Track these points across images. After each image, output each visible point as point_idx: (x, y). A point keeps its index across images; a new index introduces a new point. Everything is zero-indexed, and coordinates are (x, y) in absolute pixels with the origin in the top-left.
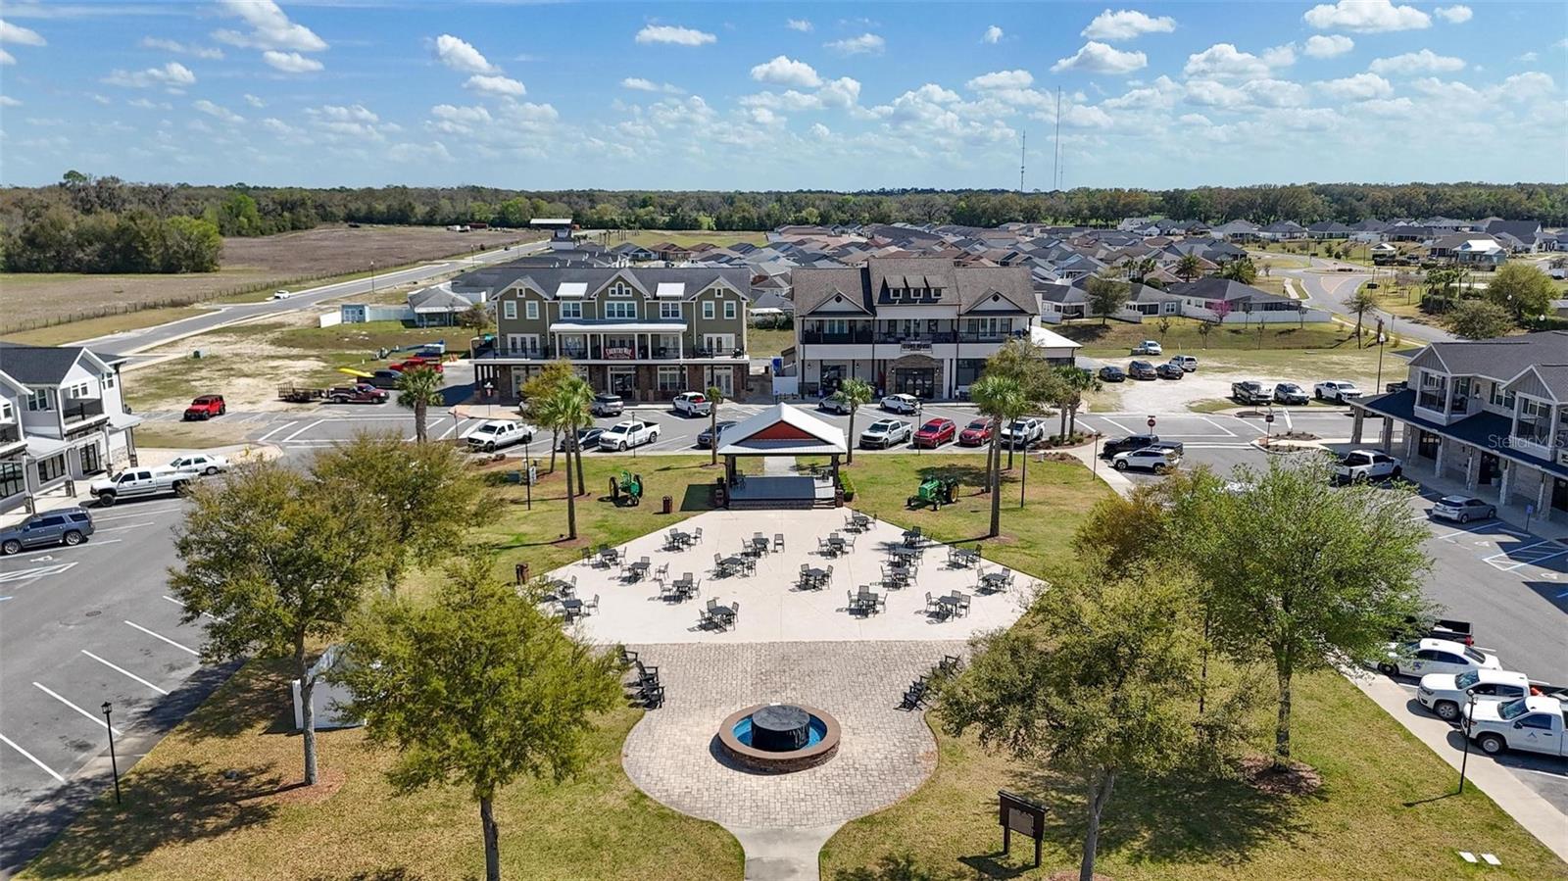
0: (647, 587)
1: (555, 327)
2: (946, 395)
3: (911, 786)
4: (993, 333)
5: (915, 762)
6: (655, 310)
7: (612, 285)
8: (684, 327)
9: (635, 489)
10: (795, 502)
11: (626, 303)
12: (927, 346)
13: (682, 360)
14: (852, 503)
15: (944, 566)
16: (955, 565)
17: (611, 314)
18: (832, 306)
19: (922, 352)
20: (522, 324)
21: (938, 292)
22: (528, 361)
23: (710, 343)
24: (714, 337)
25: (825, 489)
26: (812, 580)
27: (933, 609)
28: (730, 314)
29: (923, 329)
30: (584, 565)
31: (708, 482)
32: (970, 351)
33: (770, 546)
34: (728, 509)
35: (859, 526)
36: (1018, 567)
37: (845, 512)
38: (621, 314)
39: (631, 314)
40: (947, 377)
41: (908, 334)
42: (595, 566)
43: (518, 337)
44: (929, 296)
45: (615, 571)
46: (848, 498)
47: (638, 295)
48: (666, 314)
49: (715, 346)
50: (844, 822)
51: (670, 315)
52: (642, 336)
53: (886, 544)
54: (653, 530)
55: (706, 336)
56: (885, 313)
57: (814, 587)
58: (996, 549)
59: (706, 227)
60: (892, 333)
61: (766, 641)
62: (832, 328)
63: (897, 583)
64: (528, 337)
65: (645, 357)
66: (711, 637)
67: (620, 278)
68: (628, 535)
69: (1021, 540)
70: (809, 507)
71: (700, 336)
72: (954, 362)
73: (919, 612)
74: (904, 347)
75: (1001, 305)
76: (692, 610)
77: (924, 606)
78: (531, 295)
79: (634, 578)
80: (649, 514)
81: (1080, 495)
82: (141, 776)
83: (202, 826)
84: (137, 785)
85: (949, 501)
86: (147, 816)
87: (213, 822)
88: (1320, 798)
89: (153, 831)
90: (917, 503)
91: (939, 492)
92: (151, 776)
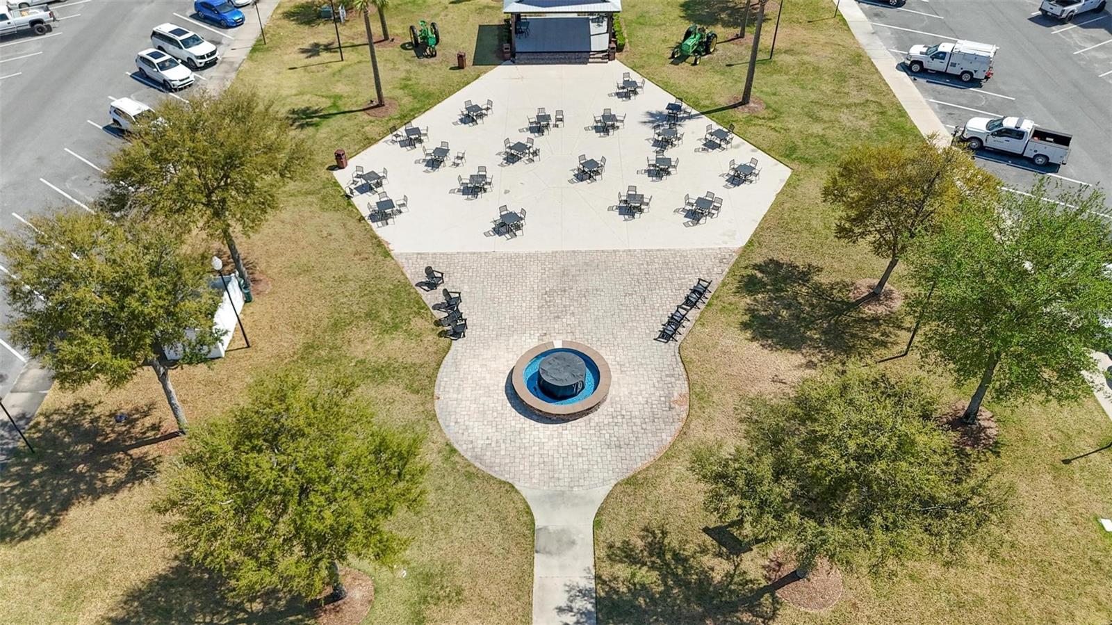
0: (449, 176)
3: (667, 437)
5: (670, 408)
9: (432, 42)
10: (573, 56)
14: (624, 54)
15: (700, 145)
16: (710, 145)
25: (600, 41)
26: (588, 171)
27: (689, 208)
30: (393, 142)
31: (496, 22)
33: (553, 122)
34: (514, 63)
35: (628, 91)
36: (764, 147)
37: (616, 70)
42: (403, 144)
45: (418, 152)
46: (620, 49)
50: (614, 482)
53: (651, 115)
54: (451, 93)
57: (590, 177)
58: (748, 122)
61: (550, 251)
63: (659, 170)
66: (502, 244)
68: (427, 100)
69: (768, 107)
70: (585, 62)
73: (677, 211)
76: (488, 208)
77: (682, 205)
79: (435, 162)
80: (445, 71)
81: (822, 38)
82: (47, 417)
83: (103, 480)
84: (47, 430)
85: (708, 52)
86: (58, 468)
87: (112, 476)
88: (994, 453)
89: (64, 486)
90: (679, 56)
91: (700, 44)
92: (56, 417)
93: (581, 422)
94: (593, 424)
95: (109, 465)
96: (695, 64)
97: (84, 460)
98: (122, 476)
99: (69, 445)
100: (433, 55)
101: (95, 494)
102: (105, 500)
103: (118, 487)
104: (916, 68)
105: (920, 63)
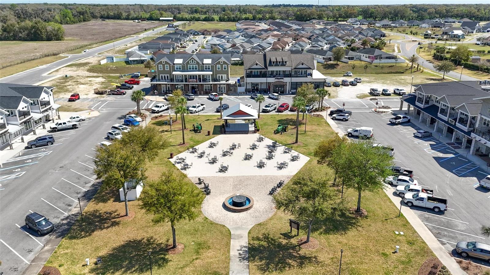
1: (174, 73)
2: (287, 93)
3: (270, 215)
4: (302, 74)
5: (271, 209)
6: (203, 68)
7: (190, 60)
8: (211, 73)
9: (200, 128)
10: (243, 132)
11: (194, 65)
12: (282, 78)
13: (211, 83)
14: (259, 132)
16: (285, 152)
17: (190, 69)
18: (255, 67)
19: (281, 80)
20: (164, 72)
21: (286, 62)
22: (166, 83)
23: (219, 77)
24: (220, 75)
25: (252, 128)
26: (248, 157)
27: (278, 166)
28: (225, 69)
29: (281, 73)
30: (188, 152)
31: (220, 125)
32: (295, 80)
33: (237, 147)
34: (225, 134)
35: (260, 140)
36: (302, 153)
37: (257, 135)
38: (193, 69)
39: (196, 69)
40: (288, 88)
41: (277, 74)
42: (190, 153)
43: (163, 75)
44: (283, 64)
45: (196, 154)
46: (258, 130)
47: (198, 63)
48: (206, 69)
49: (221, 78)
50: (254, 225)
51: (207, 69)
52: (199, 76)
53: (268, 146)
54: (206, 141)
55: (218, 75)
56: (270, 69)
57: (248, 159)
59: (216, 20)
60: (272, 75)
61: (236, 175)
62: (255, 73)
63: (270, 158)
64: (166, 75)
65: (200, 82)
66: (221, 174)
67: (192, 58)
68: (198, 143)
70: (247, 133)
71: (216, 75)
72: (290, 83)
73: (275, 167)
74: (276, 78)
75: (304, 66)
77: (276, 165)
78: (167, 63)
79: (201, 156)
80: (204, 136)
81: (321, 129)
82: (86, 213)
83: (104, 226)
84: (86, 216)
85: (285, 131)
86: (90, 224)
87: (106, 225)
88: (366, 218)
89: (93, 227)
90: (277, 132)
91: (283, 129)
92: (88, 213)
93: (245, 212)
94: (248, 213)
95: (105, 223)
96: (281, 134)
97: (98, 222)
98: (109, 225)
99: (93, 219)
100: (200, 132)
101: (102, 229)
102: (105, 230)
103: (108, 227)
104: (350, 135)
105: (351, 133)
